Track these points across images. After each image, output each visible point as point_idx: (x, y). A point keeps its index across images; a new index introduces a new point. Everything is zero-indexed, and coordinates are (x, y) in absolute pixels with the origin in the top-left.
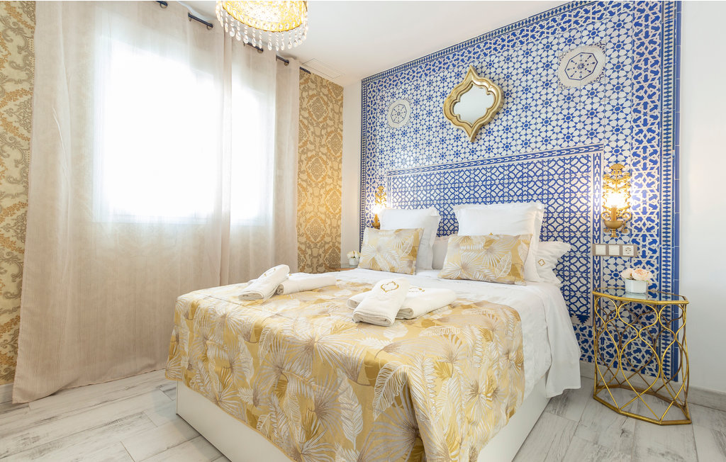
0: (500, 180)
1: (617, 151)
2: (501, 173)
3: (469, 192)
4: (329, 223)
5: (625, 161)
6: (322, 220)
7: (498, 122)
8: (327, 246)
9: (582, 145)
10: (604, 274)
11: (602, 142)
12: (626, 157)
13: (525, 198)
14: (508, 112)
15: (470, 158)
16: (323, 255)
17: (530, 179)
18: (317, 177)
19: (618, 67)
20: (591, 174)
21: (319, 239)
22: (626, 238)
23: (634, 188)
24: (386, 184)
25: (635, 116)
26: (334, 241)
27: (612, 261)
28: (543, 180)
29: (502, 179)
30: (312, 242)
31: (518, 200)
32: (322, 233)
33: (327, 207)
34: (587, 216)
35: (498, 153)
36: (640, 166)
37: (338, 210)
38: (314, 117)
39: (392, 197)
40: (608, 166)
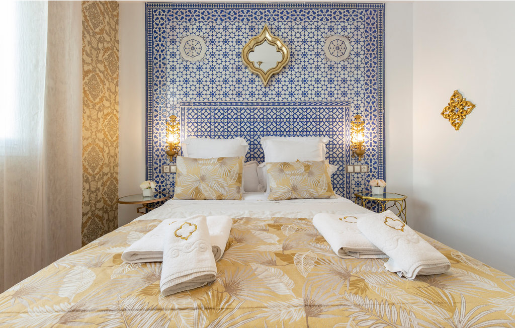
0: (287, 119)
1: (357, 107)
2: (288, 114)
3: (262, 127)
4: (107, 151)
5: (361, 113)
6: (100, 147)
7: (285, 75)
8: (105, 178)
9: (339, 100)
10: (352, 184)
11: (350, 100)
12: (362, 112)
13: (305, 133)
14: (292, 68)
15: (263, 99)
16: (101, 189)
17: (308, 120)
18: (95, 97)
19: (357, 54)
20: (344, 120)
21: (97, 170)
22: (363, 162)
23: (366, 131)
24: (179, 114)
25: (366, 87)
26: (112, 171)
27: (356, 176)
28: (316, 121)
29: (288, 118)
30: (91, 175)
31: (300, 135)
32: (101, 163)
33: (105, 133)
34: (343, 148)
35: (285, 98)
36: (368, 118)
37: (115, 138)
38: (90, 24)
39: (187, 127)
40: (353, 116)
